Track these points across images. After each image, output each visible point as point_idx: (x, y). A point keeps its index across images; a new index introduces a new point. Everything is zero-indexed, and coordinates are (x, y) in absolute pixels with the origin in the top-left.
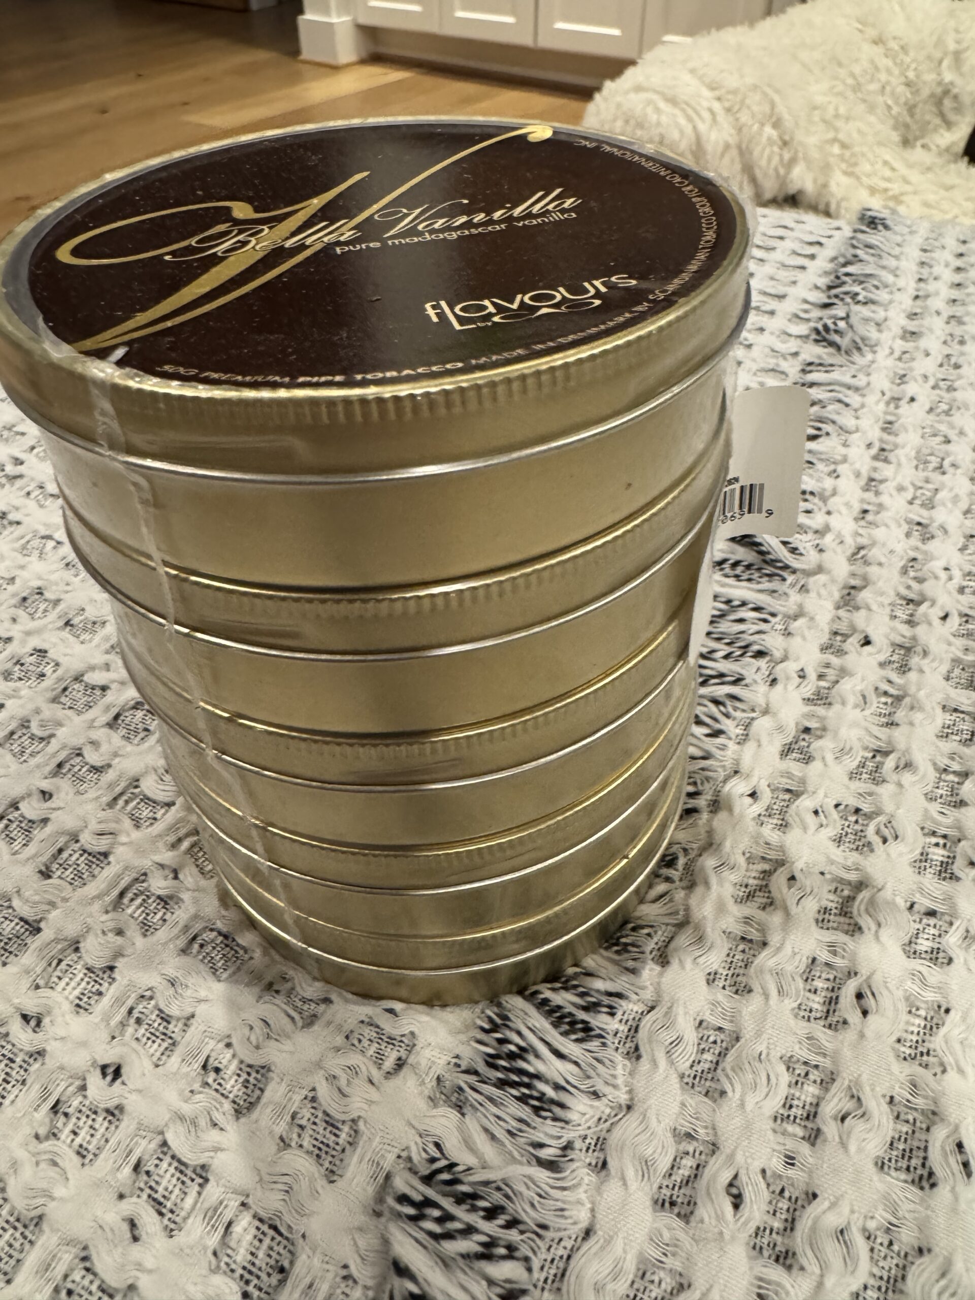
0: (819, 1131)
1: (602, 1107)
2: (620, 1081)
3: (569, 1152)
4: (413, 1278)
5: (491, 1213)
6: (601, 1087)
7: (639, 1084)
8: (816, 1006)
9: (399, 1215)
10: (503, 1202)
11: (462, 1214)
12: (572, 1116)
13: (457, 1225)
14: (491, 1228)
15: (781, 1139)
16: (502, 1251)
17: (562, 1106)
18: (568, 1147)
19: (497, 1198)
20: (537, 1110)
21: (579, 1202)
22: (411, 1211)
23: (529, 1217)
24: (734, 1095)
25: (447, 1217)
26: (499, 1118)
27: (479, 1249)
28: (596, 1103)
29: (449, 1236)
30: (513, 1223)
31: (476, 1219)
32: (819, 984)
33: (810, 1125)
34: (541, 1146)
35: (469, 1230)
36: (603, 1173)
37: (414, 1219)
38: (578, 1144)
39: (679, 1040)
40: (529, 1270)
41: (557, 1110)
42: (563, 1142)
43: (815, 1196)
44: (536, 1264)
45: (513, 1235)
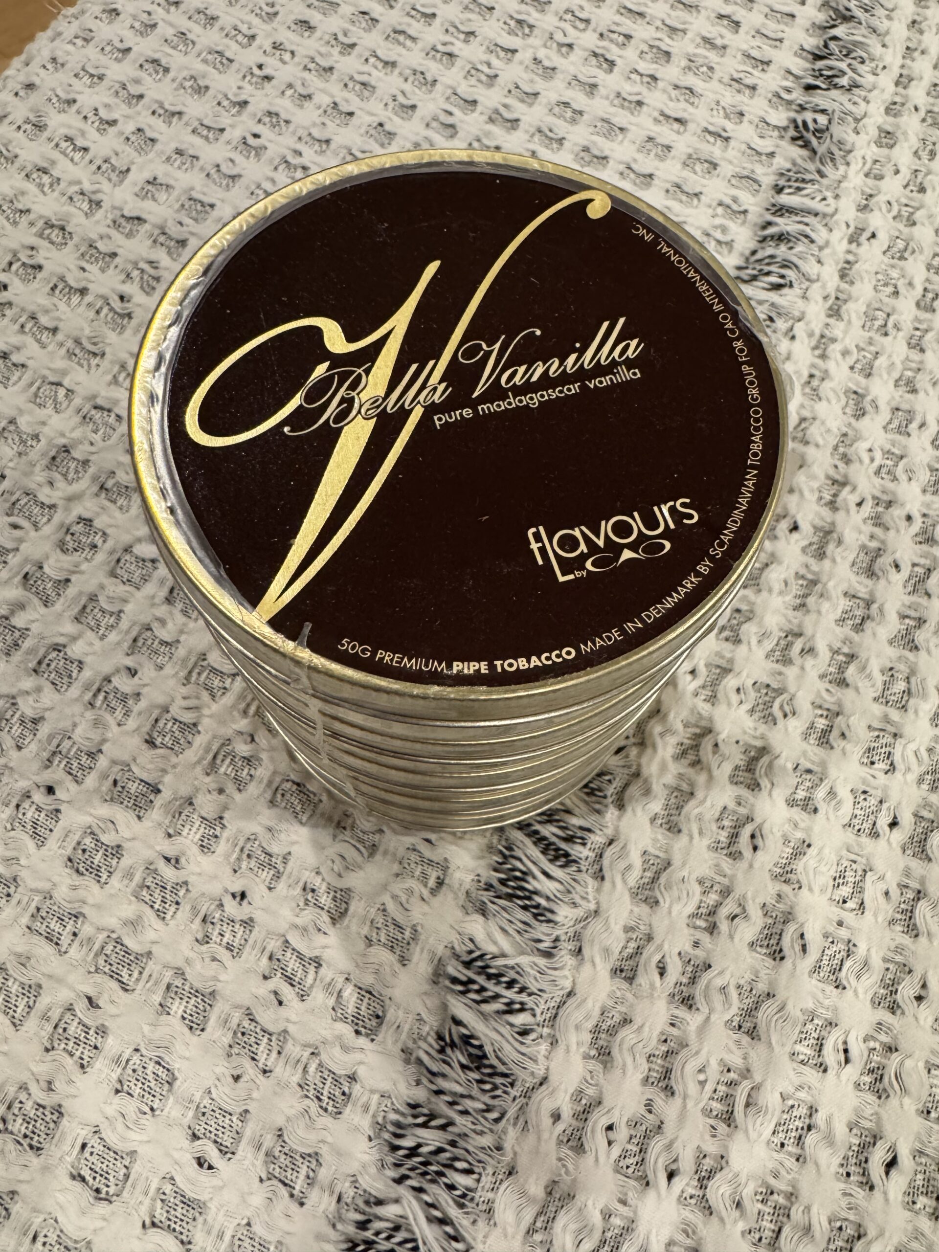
0: (715, 923)
1: (580, 913)
2: (590, 897)
3: (558, 944)
4: (465, 1026)
5: (510, 984)
6: (578, 900)
7: (603, 899)
8: (723, 839)
9: (453, 991)
10: (517, 977)
11: (490, 985)
12: (557, 918)
13: (490, 994)
14: (510, 994)
15: (692, 931)
16: (517, 1006)
17: (552, 912)
18: (557, 940)
19: (512, 974)
20: (535, 916)
21: (566, 977)
22: (460, 988)
23: (533, 987)
24: (664, 905)
25: (483, 989)
26: (511, 921)
27: (504, 1008)
28: (575, 910)
29: (485, 1001)
30: (522, 990)
31: (500, 990)
32: (726, 823)
33: (710, 919)
34: (539, 941)
35: (497, 996)
36: (580, 957)
37: (463, 993)
38: (563, 938)
39: (629, 868)
40: (534, 1015)
41: (549, 915)
42: (553, 937)
43: (710, 966)
44: (538, 1011)
45: (523, 997)
